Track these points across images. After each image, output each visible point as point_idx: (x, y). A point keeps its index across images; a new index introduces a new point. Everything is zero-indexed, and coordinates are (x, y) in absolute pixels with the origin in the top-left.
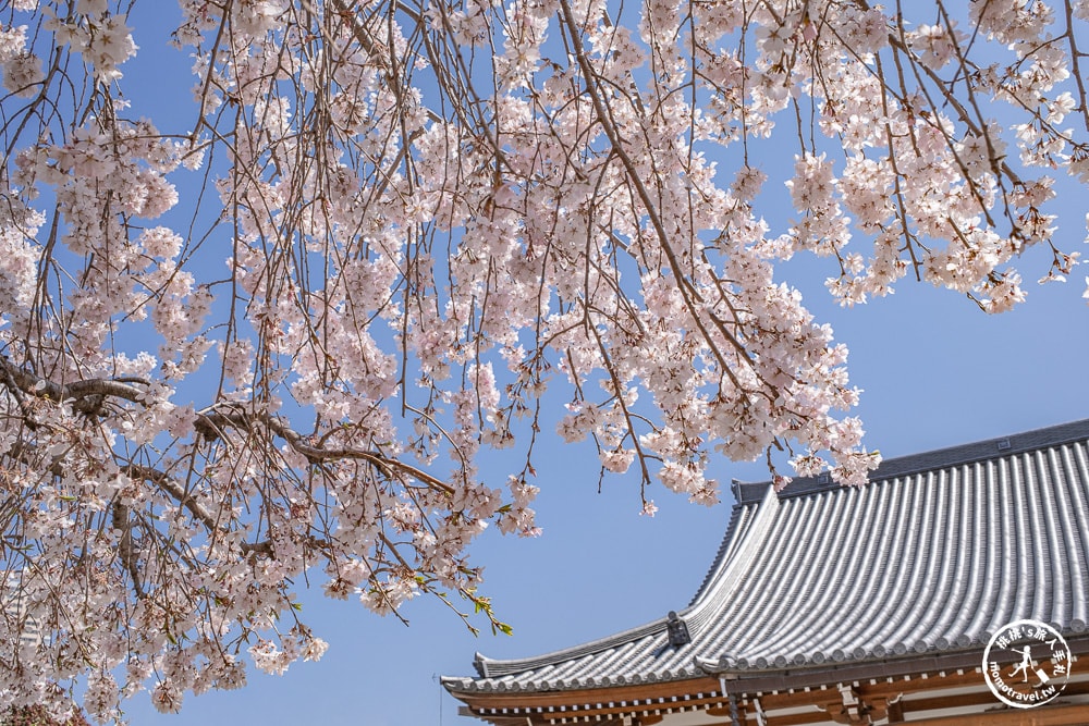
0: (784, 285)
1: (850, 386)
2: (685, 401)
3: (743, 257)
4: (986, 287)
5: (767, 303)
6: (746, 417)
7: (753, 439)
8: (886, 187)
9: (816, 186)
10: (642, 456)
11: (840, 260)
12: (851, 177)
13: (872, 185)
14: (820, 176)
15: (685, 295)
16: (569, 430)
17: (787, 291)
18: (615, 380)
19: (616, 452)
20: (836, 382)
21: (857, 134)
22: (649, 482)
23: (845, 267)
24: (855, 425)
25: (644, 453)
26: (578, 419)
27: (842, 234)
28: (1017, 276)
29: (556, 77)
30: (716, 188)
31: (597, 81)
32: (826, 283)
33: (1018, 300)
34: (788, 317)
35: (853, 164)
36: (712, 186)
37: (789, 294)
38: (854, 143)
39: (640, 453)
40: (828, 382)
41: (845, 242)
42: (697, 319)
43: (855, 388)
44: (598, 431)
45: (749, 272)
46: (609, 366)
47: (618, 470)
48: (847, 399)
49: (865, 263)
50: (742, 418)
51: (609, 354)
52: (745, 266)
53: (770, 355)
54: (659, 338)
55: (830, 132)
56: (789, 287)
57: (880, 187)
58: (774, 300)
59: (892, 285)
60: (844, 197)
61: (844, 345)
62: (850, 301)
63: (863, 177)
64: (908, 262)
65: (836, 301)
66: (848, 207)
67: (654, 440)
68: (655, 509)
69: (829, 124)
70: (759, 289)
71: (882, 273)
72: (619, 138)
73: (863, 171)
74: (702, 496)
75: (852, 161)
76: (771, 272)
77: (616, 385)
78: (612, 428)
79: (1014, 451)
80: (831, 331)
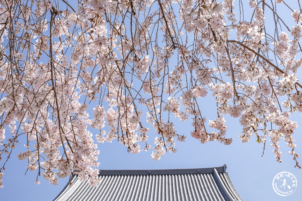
0: (89, 131)
1: (98, 162)
2: (52, 158)
3: (80, 121)
4: (133, 147)
5: (83, 135)
6: (66, 167)
7: (66, 173)
8: (116, 117)
9: (100, 114)
10: (40, 168)
11: (101, 131)
12: (109, 113)
13: (113, 116)
14: (101, 112)
15: (60, 131)
16: (21, 157)
17: (89, 133)
18: (38, 145)
19: (33, 165)
20: (94, 160)
21: (112, 103)
22: (40, 175)
23: (101, 133)
24: (97, 171)
25: (40, 167)
26: (24, 154)
27: (103, 125)
28: (140, 146)
29: (41, 71)
30: (79, 102)
31: (54, 70)
32: (96, 135)
33: (138, 152)
34: (87, 140)
35: (110, 110)
36: (78, 101)
37: (90, 134)
38: (111, 105)
39: (39, 167)
40: (93, 159)
41: (103, 127)
42: (61, 138)
43: (99, 162)
44: (30, 158)
45: (81, 126)
46: (38, 141)
47: (32, 170)
48: (96, 164)
49: (107, 134)
50: (65, 167)
51: (38, 138)
52: (81, 124)
53: (77, 152)
54: (50, 140)
55: (107, 100)
56: (90, 132)
57: (114, 117)
58: (85, 135)
59: (112, 140)
60: (106, 117)
61: (99, 151)
62: (100, 142)
63: (111, 113)
64: (117, 136)
65: (97, 141)
66: (106, 119)
67: (44, 164)
68: (39, 183)
69: (107, 98)
70: (82, 131)
71: (110, 137)
72: (55, 85)
73: (112, 112)
74: (53, 182)
75: (110, 109)
76: (87, 127)
77: (38, 147)
78: (34, 158)
79: (151, 174)
80: (97, 146)
